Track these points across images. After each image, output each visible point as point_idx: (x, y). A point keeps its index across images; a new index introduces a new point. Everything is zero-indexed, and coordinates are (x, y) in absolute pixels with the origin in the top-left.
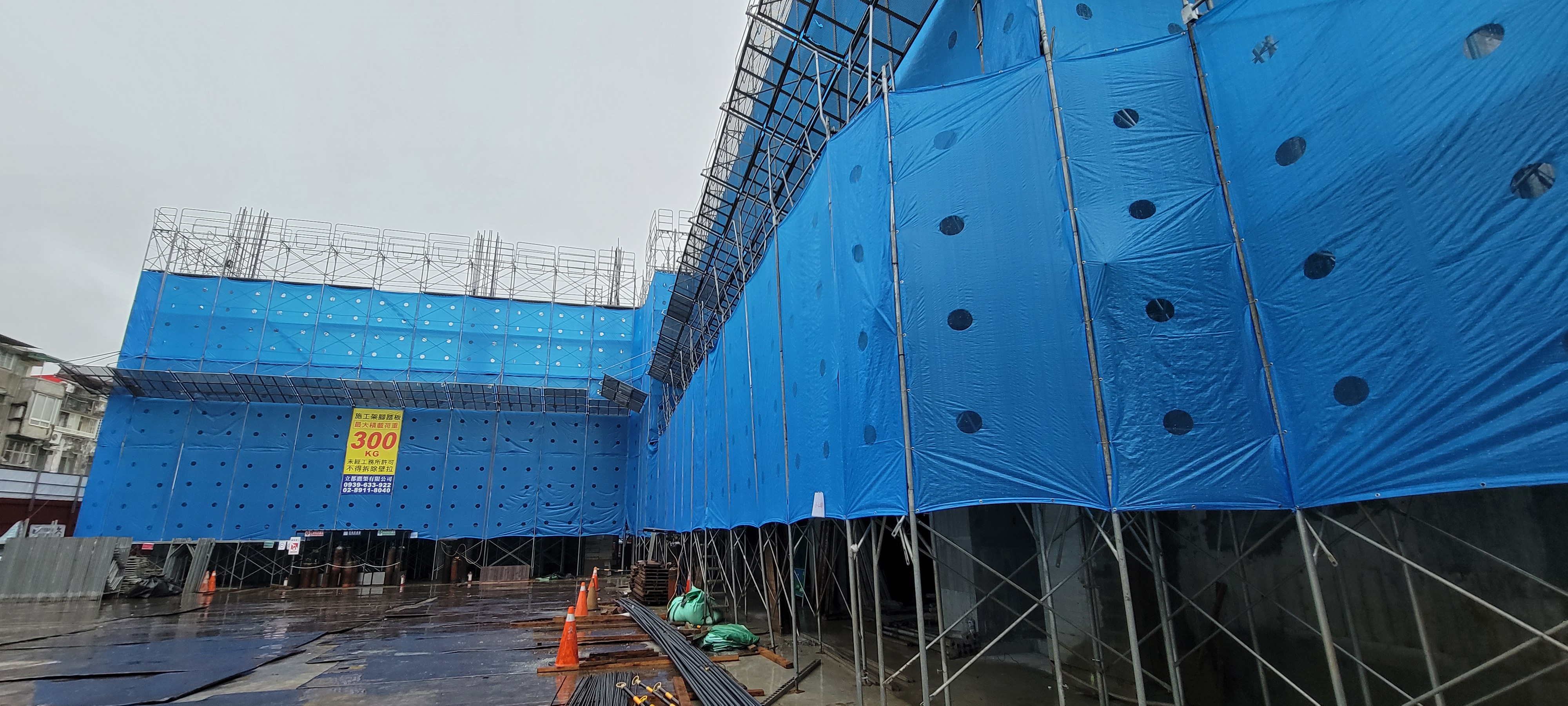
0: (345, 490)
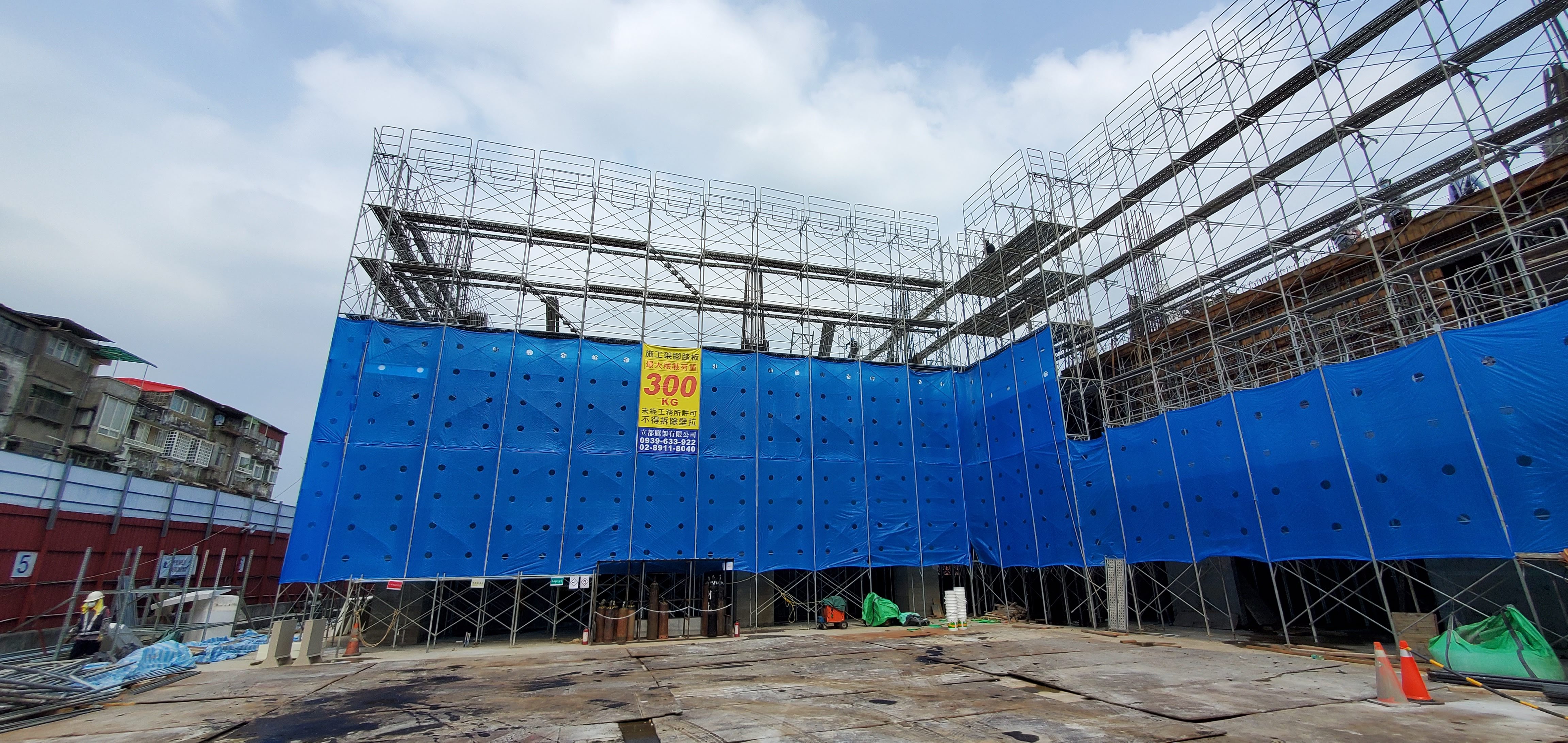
0: (642, 447)
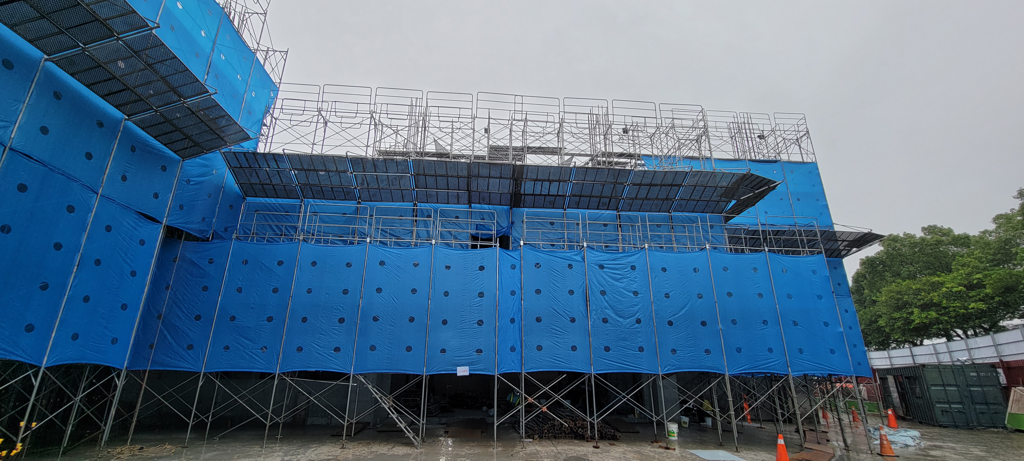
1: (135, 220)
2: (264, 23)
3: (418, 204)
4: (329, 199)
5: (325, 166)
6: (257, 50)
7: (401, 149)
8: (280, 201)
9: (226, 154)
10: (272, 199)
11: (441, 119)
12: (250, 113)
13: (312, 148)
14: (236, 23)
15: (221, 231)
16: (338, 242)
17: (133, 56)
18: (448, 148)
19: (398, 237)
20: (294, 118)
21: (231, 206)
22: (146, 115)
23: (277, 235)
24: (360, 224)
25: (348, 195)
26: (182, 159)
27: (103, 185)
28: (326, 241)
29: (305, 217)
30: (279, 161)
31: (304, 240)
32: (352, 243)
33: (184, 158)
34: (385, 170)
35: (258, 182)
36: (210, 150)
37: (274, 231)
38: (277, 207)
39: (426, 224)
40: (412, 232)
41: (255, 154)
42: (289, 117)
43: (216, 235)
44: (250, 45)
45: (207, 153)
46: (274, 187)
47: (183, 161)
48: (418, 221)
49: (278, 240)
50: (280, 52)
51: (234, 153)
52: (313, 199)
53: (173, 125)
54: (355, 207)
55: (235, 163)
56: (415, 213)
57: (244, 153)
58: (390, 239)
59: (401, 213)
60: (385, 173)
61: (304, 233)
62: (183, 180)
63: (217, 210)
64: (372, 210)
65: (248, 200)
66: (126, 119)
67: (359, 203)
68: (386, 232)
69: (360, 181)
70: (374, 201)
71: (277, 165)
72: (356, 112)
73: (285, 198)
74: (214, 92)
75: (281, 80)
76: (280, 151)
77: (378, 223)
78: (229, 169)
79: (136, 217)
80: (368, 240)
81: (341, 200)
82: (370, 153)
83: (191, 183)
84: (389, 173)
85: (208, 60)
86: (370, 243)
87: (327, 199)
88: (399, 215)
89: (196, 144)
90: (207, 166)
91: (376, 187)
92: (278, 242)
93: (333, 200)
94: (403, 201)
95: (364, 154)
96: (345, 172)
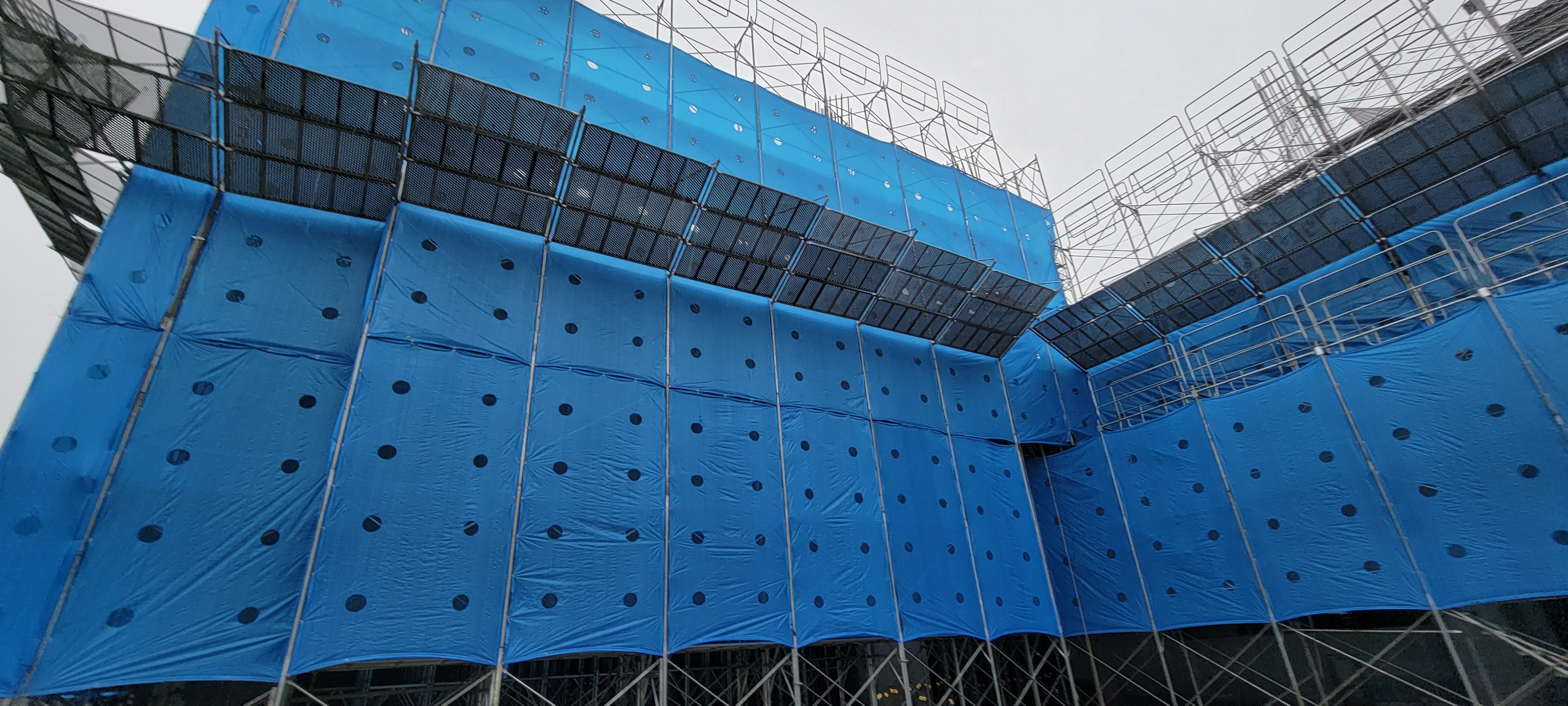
1: (989, 450)
2: (995, 149)
3: (1391, 240)
4: (1204, 317)
5: (1171, 271)
6: (1005, 183)
7: (1282, 169)
8: (1131, 354)
9: (1037, 328)
10: (1121, 357)
11: (1340, 65)
12: (1036, 263)
13: (1137, 259)
14: (968, 171)
15: (1079, 428)
16: (1259, 378)
17: (912, 276)
18: (1393, 102)
19: (1382, 321)
20: (1089, 234)
21: (1075, 390)
22: (946, 330)
23: (1154, 404)
24: (1282, 331)
25: (1233, 295)
26: (997, 359)
27: (947, 423)
28: (1239, 384)
29: (1182, 360)
30: (1103, 301)
31: (1202, 396)
32: (1288, 369)
33: (998, 357)
34: (1279, 219)
35: (1090, 343)
36: (1019, 332)
37: (1148, 401)
38: (1134, 365)
39: (1436, 269)
40: (1409, 297)
41: (1069, 309)
42: (1082, 237)
43: (1077, 436)
44: (995, 184)
45: (1018, 338)
46: (1115, 340)
47: (1000, 360)
48: (1411, 272)
49: (1159, 411)
50: (1028, 166)
51: (1045, 321)
52: (1179, 328)
53: (973, 325)
54: (1257, 309)
55: (1052, 334)
56: (1393, 260)
57: (1056, 315)
58: (1365, 330)
59: (1361, 274)
60: (1283, 224)
61: (1195, 386)
62: (1009, 383)
63: (1061, 402)
64: (1294, 296)
65: (1090, 373)
66: (933, 344)
67: (1260, 298)
68: (1351, 322)
69: (1241, 262)
70: (1287, 282)
71: (1103, 307)
72: (1172, 166)
73: (1138, 347)
74: (992, 263)
75: (1047, 198)
76: (1096, 288)
77: (1318, 313)
78: (1049, 343)
79: (989, 446)
80: (1319, 351)
81: (1226, 308)
82: (1233, 211)
83: (1019, 382)
84: (1290, 220)
85: (967, 232)
86: (1326, 354)
87: (1202, 319)
88: (1358, 279)
89: (1004, 334)
90: (1025, 353)
91: (1279, 254)
92: (1162, 415)
93: (1210, 315)
94: (1351, 252)
95: (1223, 218)
96: (1208, 262)
